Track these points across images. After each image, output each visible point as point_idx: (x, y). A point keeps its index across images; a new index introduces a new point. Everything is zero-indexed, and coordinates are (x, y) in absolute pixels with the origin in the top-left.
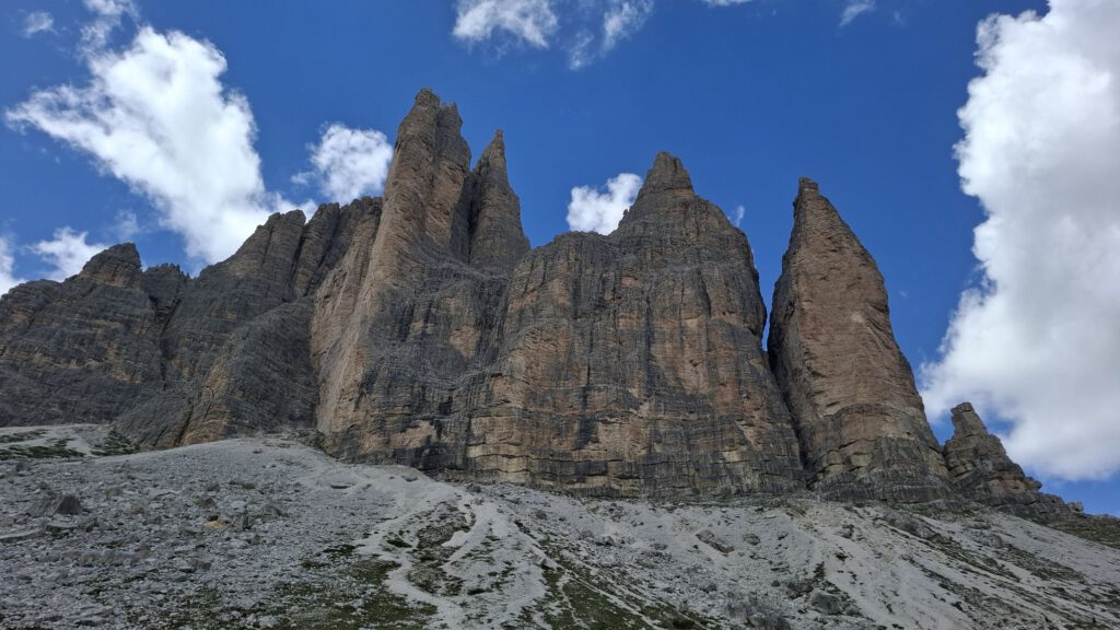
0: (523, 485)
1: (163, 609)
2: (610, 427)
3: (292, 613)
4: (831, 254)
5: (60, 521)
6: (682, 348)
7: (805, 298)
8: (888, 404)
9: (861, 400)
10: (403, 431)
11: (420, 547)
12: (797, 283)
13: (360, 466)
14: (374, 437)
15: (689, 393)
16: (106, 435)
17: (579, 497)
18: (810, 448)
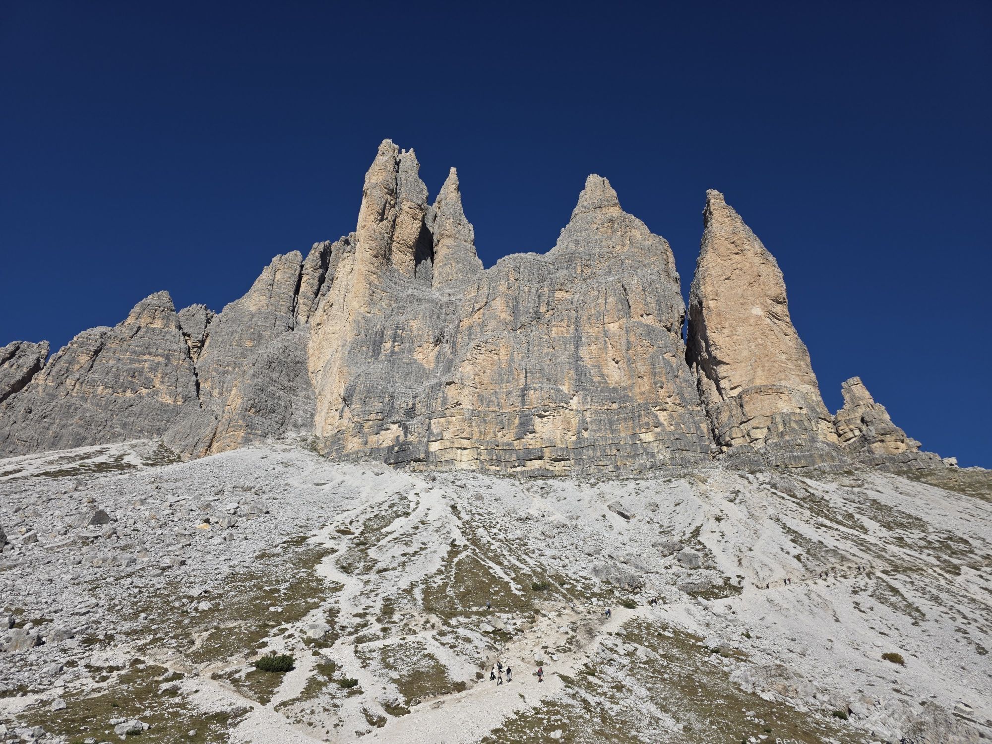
0: (474, 471)
2: (545, 419)
4: (734, 256)
5: (90, 531)
6: (606, 348)
7: (711, 297)
9: (758, 382)
10: (378, 433)
11: (362, 533)
13: (343, 464)
14: (356, 439)
15: (612, 386)
16: (155, 448)
17: (519, 479)
18: (717, 425)
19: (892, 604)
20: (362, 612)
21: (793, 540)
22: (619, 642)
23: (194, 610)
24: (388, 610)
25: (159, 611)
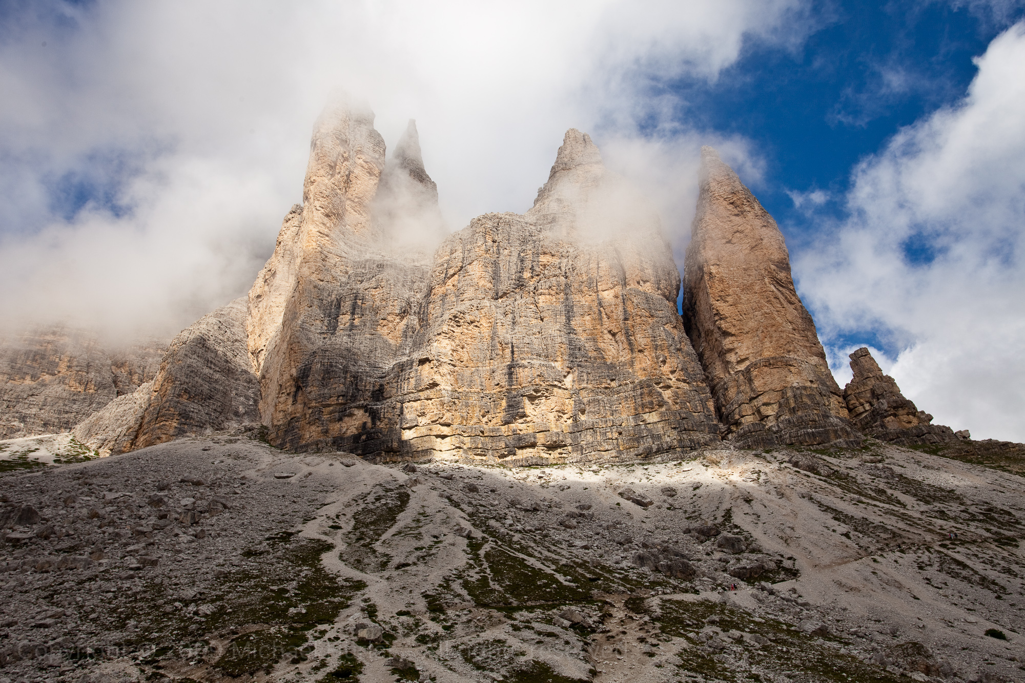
0: (456, 461)
1: (112, 606)
2: (536, 401)
3: (230, 599)
4: (733, 218)
5: (20, 531)
6: (601, 319)
7: (712, 262)
8: (792, 355)
9: (767, 354)
10: (340, 420)
11: (355, 528)
12: (704, 248)
13: (302, 456)
14: (313, 428)
15: (609, 362)
16: (66, 444)
17: (510, 469)
18: (724, 403)
20: (405, 609)
21: (835, 518)
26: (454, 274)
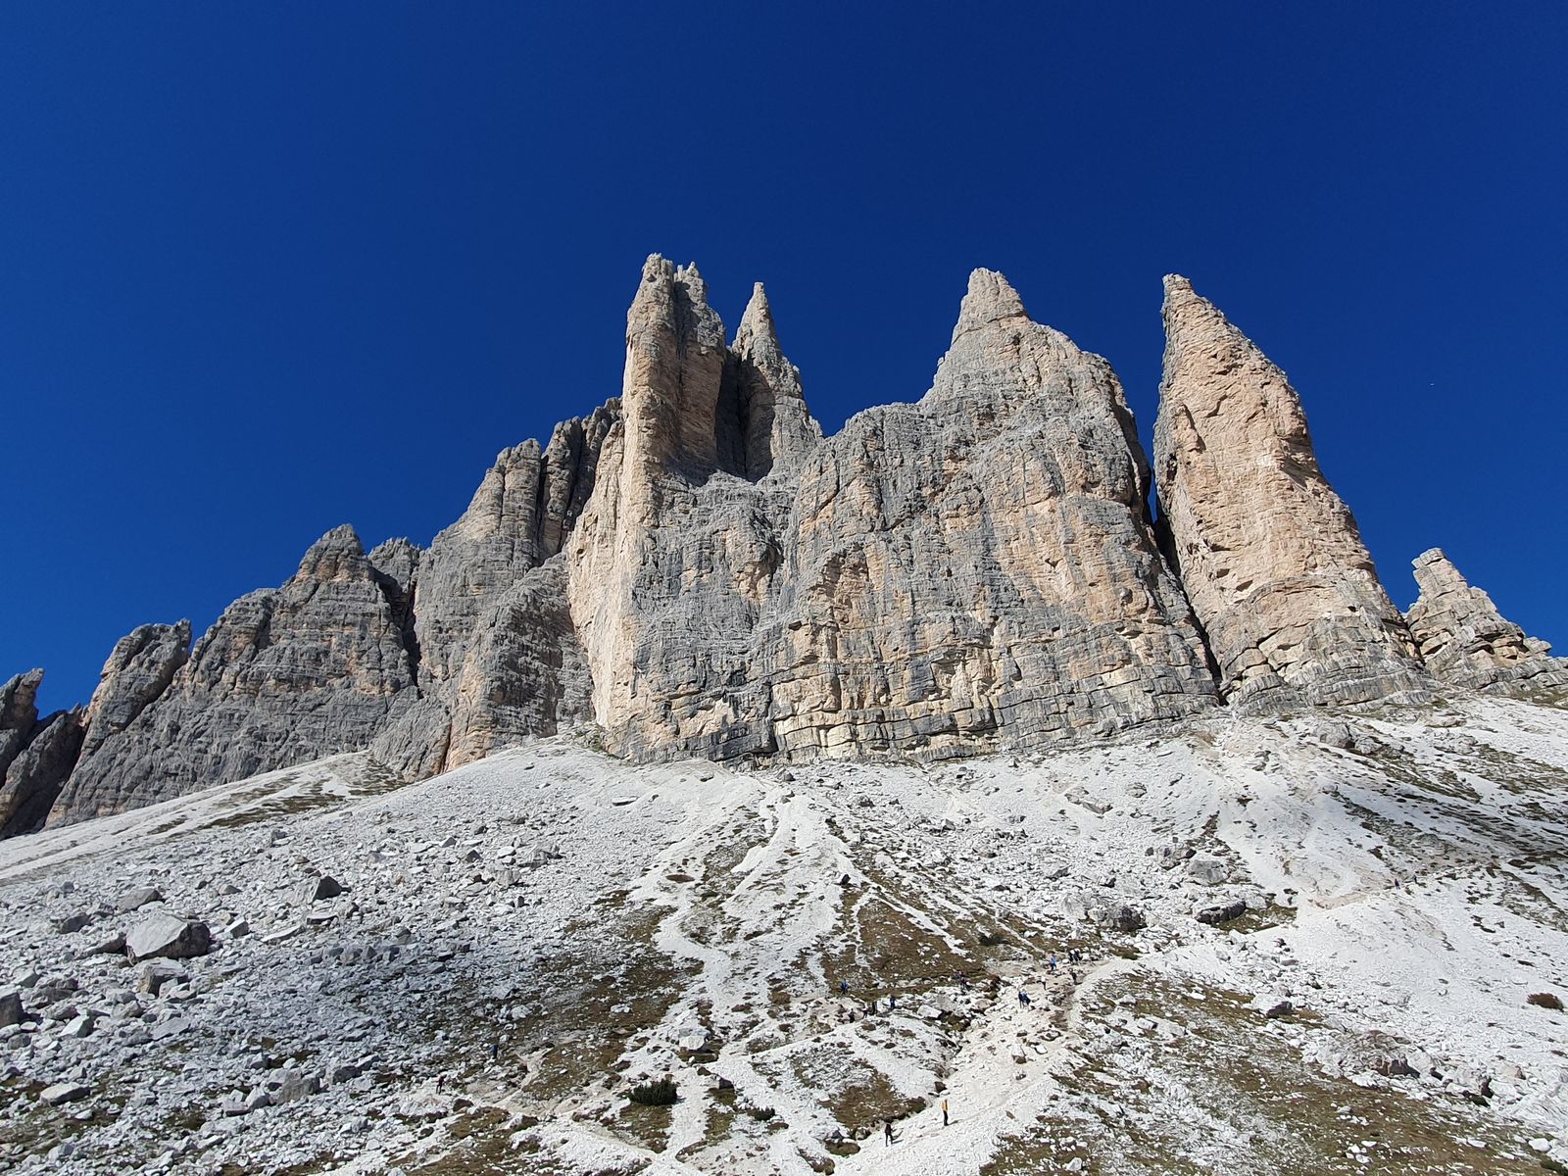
0: (848, 760)
1: (421, 1010)
2: (948, 668)
3: (546, 998)
4: (1218, 377)
5: (320, 909)
6: (1033, 545)
8: (1319, 572)
9: (1280, 574)
10: (692, 716)
11: (705, 878)
13: (647, 769)
14: (660, 727)
15: (1049, 603)
16: (363, 767)
17: (920, 765)
19: (1532, 914)
20: (743, 1002)
21: (1365, 826)
22: (1128, 1015)
23: (507, 1019)
24: (780, 998)
25: (460, 1025)
26: (828, 501)
